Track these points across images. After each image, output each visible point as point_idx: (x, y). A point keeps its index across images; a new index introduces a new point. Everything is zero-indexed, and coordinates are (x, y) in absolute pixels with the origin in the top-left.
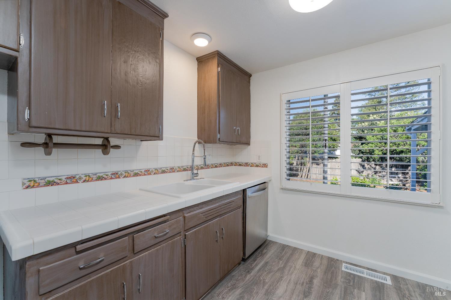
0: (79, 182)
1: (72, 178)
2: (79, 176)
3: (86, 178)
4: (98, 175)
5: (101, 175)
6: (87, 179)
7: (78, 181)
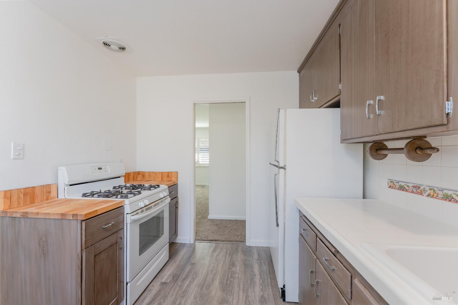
0: (423, 195)
1: (417, 187)
2: (423, 187)
3: (430, 192)
4: (445, 191)
5: (450, 193)
6: (432, 194)
7: (422, 193)
